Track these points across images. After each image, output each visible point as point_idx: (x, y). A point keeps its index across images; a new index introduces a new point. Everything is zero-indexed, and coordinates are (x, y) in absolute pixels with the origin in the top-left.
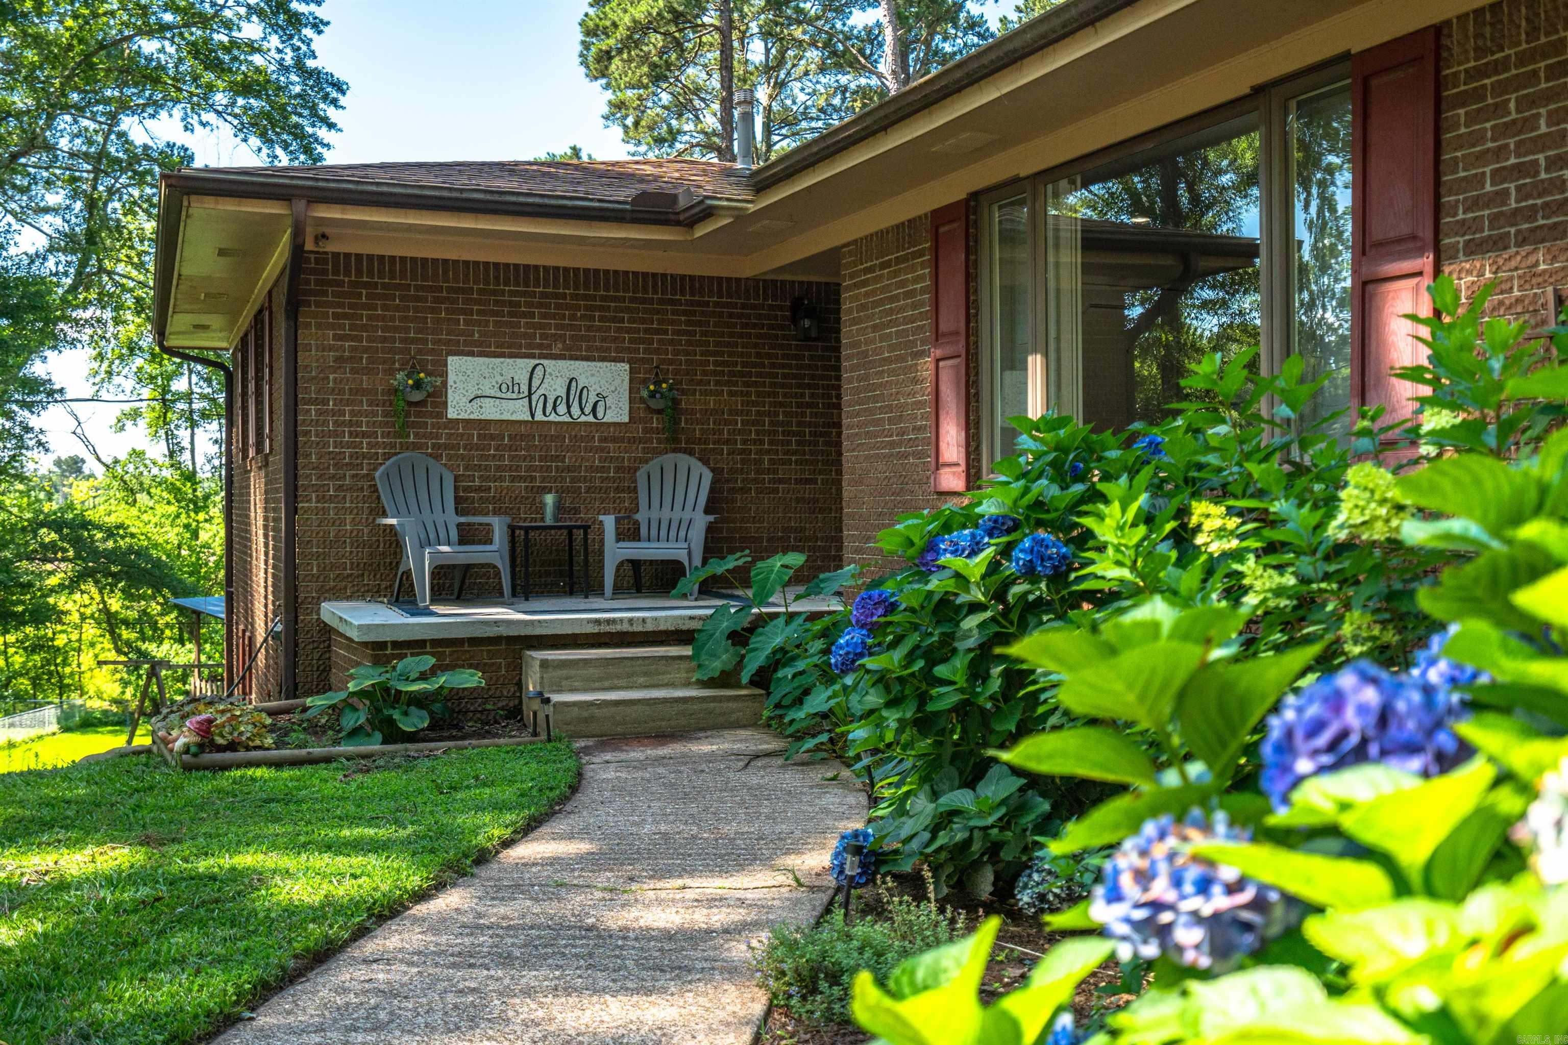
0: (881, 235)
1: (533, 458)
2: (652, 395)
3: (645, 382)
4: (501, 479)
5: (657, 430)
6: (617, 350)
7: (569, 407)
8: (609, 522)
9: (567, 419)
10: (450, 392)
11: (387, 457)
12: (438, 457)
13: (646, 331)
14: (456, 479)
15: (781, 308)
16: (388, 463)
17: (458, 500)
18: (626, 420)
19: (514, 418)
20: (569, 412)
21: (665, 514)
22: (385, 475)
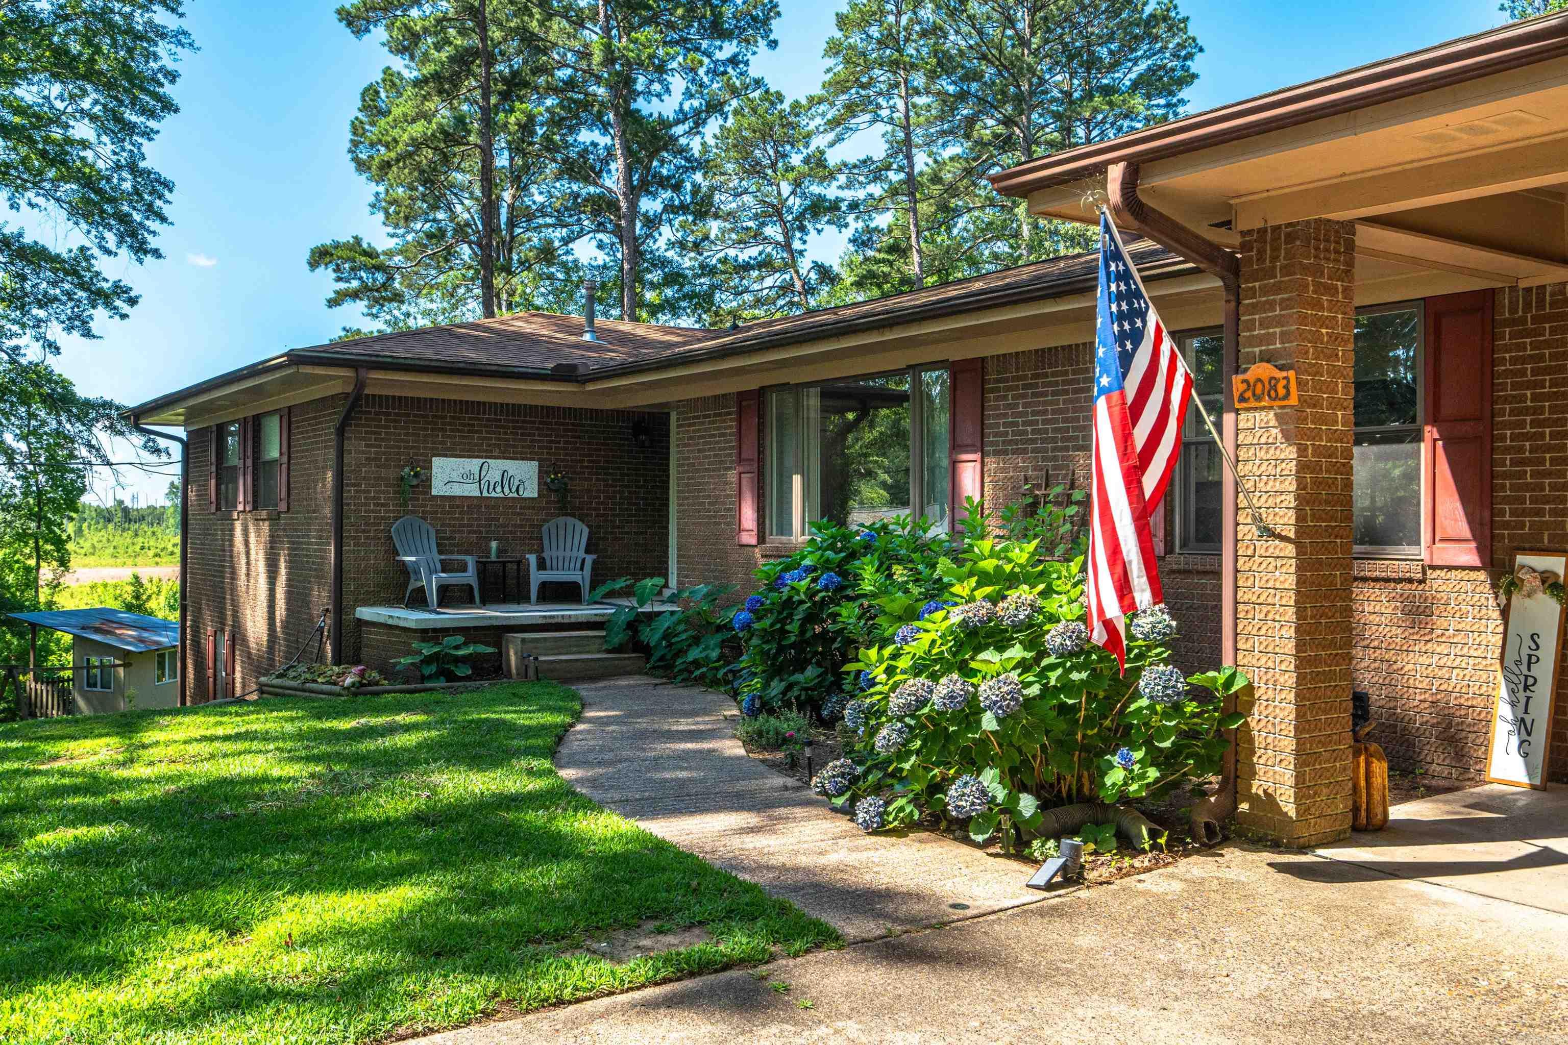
0: (704, 399)
1: (481, 520)
2: (553, 481)
3: (548, 473)
4: (463, 532)
5: (554, 503)
6: (531, 453)
7: (503, 488)
8: (532, 559)
9: (501, 495)
10: (433, 479)
11: (396, 519)
12: (425, 519)
13: (549, 441)
14: (437, 531)
15: (627, 428)
16: (398, 523)
17: (438, 545)
18: (536, 496)
19: (470, 495)
20: (503, 491)
21: (561, 553)
22: (397, 530)
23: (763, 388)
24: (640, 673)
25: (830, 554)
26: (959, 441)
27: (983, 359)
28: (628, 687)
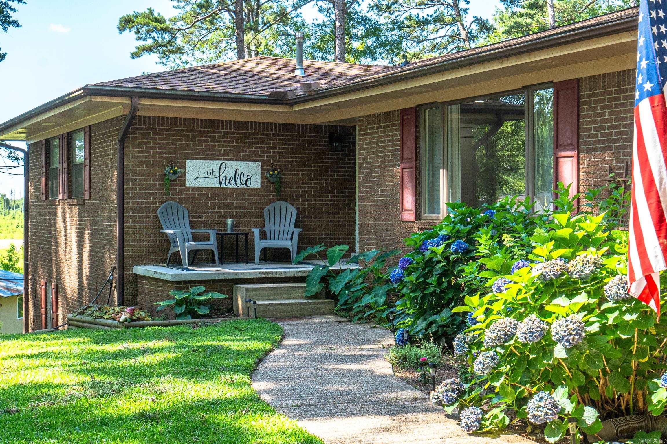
0: (377, 115)
1: (220, 204)
2: (271, 176)
3: (268, 170)
4: (208, 213)
5: (272, 191)
6: (256, 156)
7: (236, 181)
8: (256, 231)
9: (235, 186)
10: (186, 175)
11: (161, 203)
12: (181, 203)
13: (268, 148)
14: (189, 212)
15: (324, 137)
16: (162, 206)
17: (190, 222)
18: (259, 187)
19: (213, 186)
20: (236, 183)
21: (277, 228)
22: (162, 211)
23: (418, 106)
24: (330, 313)
25: (459, 226)
26: (561, 141)
27: (579, 80)
28: (318, 323)
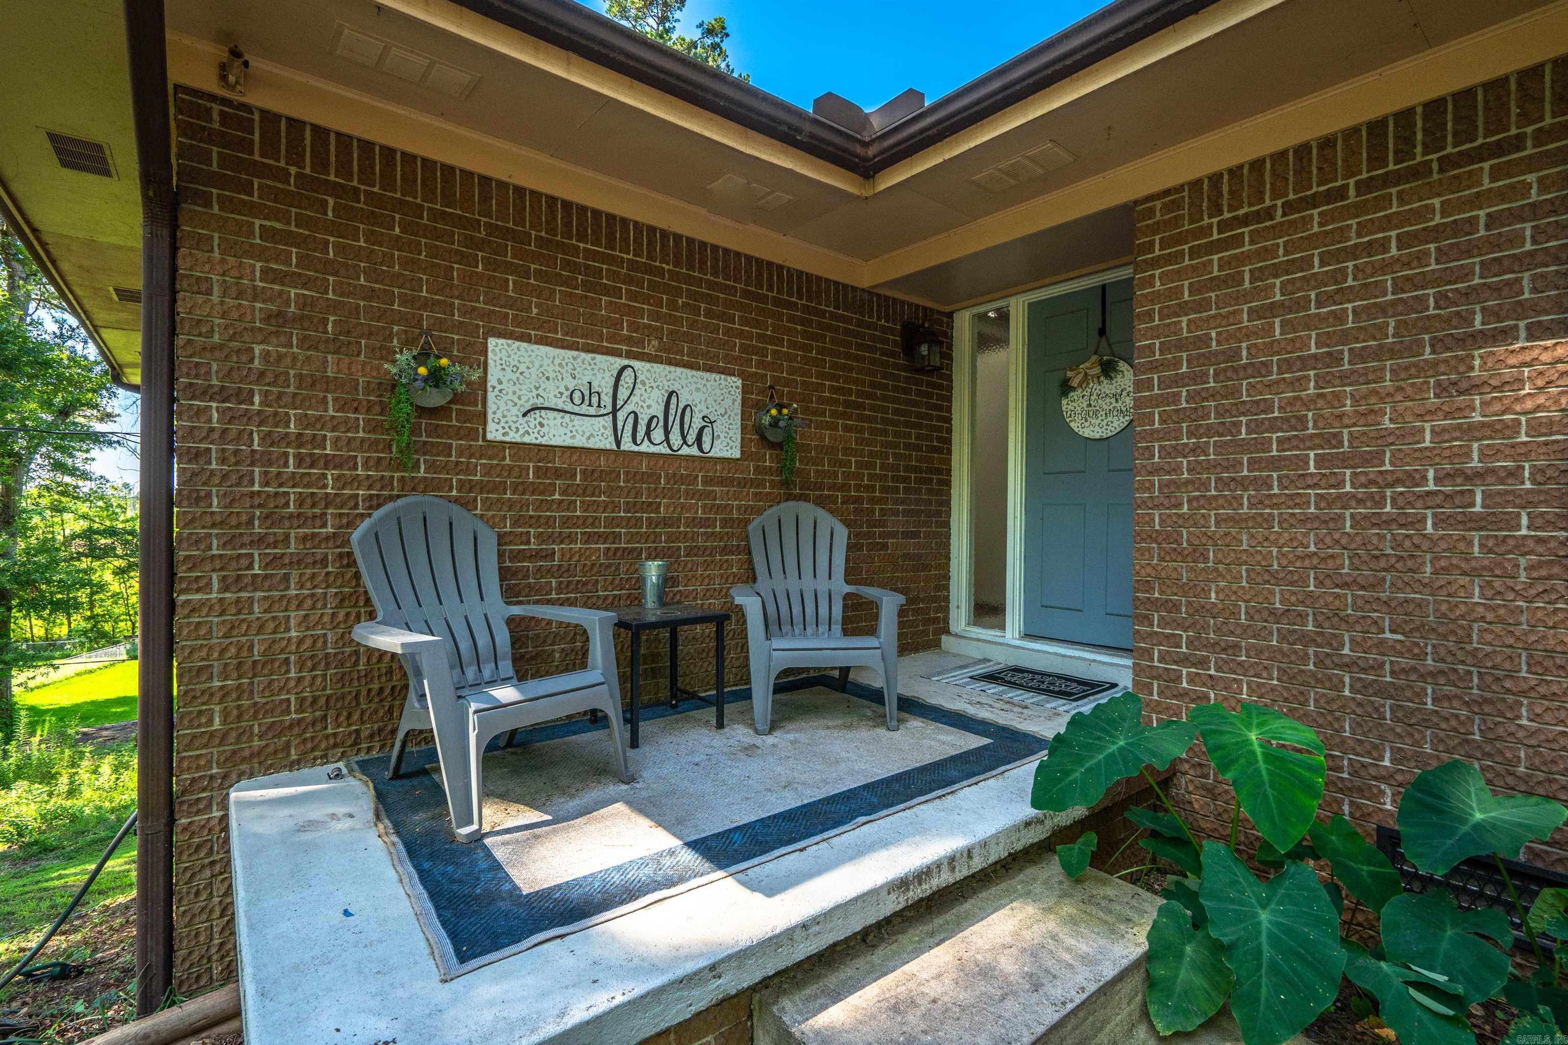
1: (616, 507)
2: (775, 423)
3: (761, 407)
4: (571, 539)
5: (769, 471)
6: (726, 359)
7: (667, 432)
8: (751, 606)
9: (664, 449)
10: (491, 396)
11: (375, 503)
12: (468, 505)
13: (760, 337)
14: (500, 536)
15: (892, 331)
16: (377, 514)
17: (504, 574)
18: (737, 454)
19: (591, 444)
20: (667, 439)
22: (362, 540)
